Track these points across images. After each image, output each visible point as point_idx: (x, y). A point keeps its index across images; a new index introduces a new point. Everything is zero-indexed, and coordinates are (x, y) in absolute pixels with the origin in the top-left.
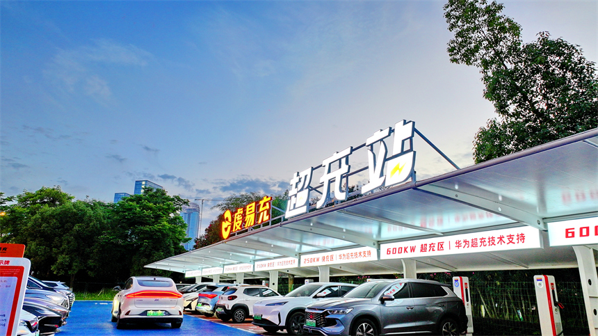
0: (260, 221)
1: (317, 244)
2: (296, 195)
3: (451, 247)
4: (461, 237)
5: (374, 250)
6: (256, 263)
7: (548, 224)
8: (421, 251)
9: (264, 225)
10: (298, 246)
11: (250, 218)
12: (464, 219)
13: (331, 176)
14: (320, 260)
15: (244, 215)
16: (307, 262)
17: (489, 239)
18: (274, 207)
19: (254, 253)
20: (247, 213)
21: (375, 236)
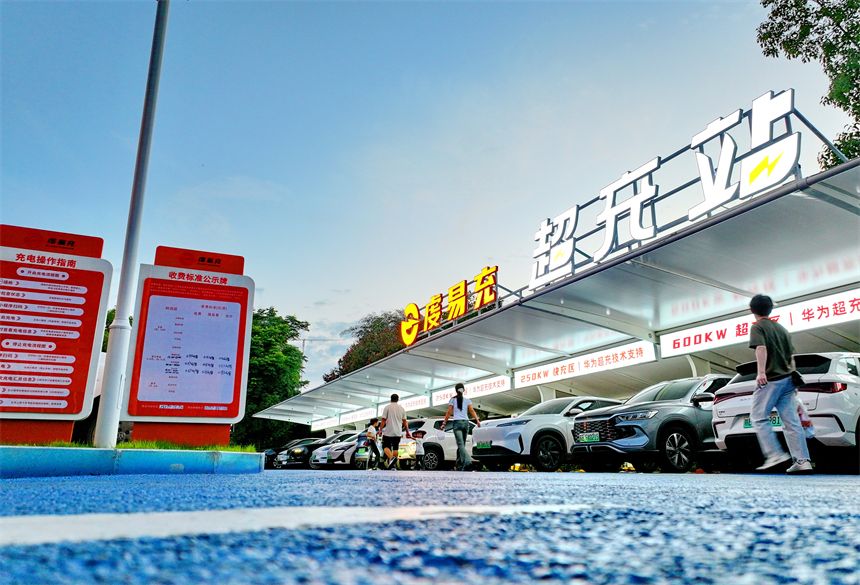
0: (476, 307)
2: (548, 253)
3: (793, 321)
4: (812, 304)
5: (648, 346)
6: (435, 394)
8: (738, 334)
9: (485, 311)
11: (457, 306)
12: (817, 275)
13: (619, 209)
14: (551, 374)
16: (525, 381)
21: (650, 325)
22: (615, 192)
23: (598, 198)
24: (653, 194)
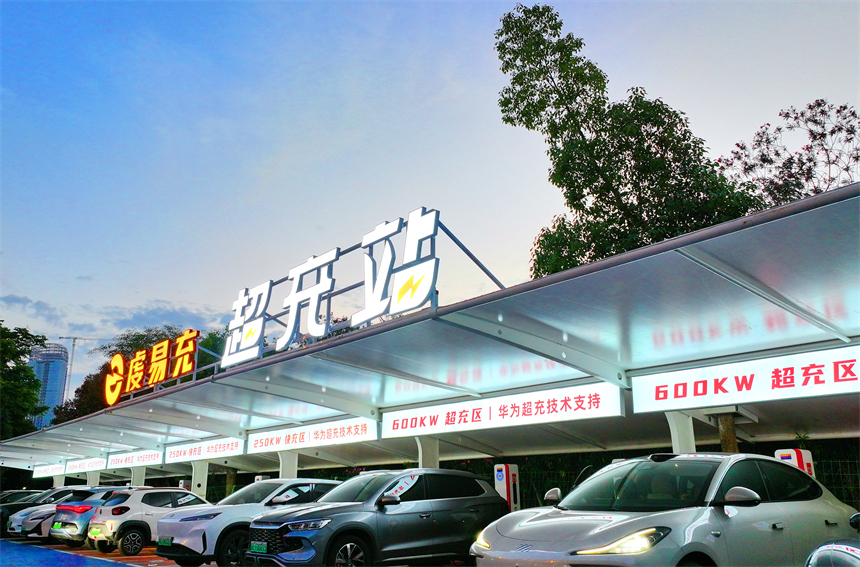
0: (176, 374)
1: (277, 414)
2: (241, 328)
3: (492, 417)
4: (507, 400)
5: (372, 423)
6: (169, 449)
7: (633, 379)
8: (447, 423)
9: (184, 380)
10: (244, 417)
11: (159, 369)
12: (514, 371)
13: (302, 296)
14: (283, 441)
15: (147, 363)
16: (258, 446)
17: (549, 402)
18: (202, 349)
19: (164, 430)
20: (154, 359)
21: (374, 400)
22: (302, 276)
23: (286, 279)
24: (329, 288)
